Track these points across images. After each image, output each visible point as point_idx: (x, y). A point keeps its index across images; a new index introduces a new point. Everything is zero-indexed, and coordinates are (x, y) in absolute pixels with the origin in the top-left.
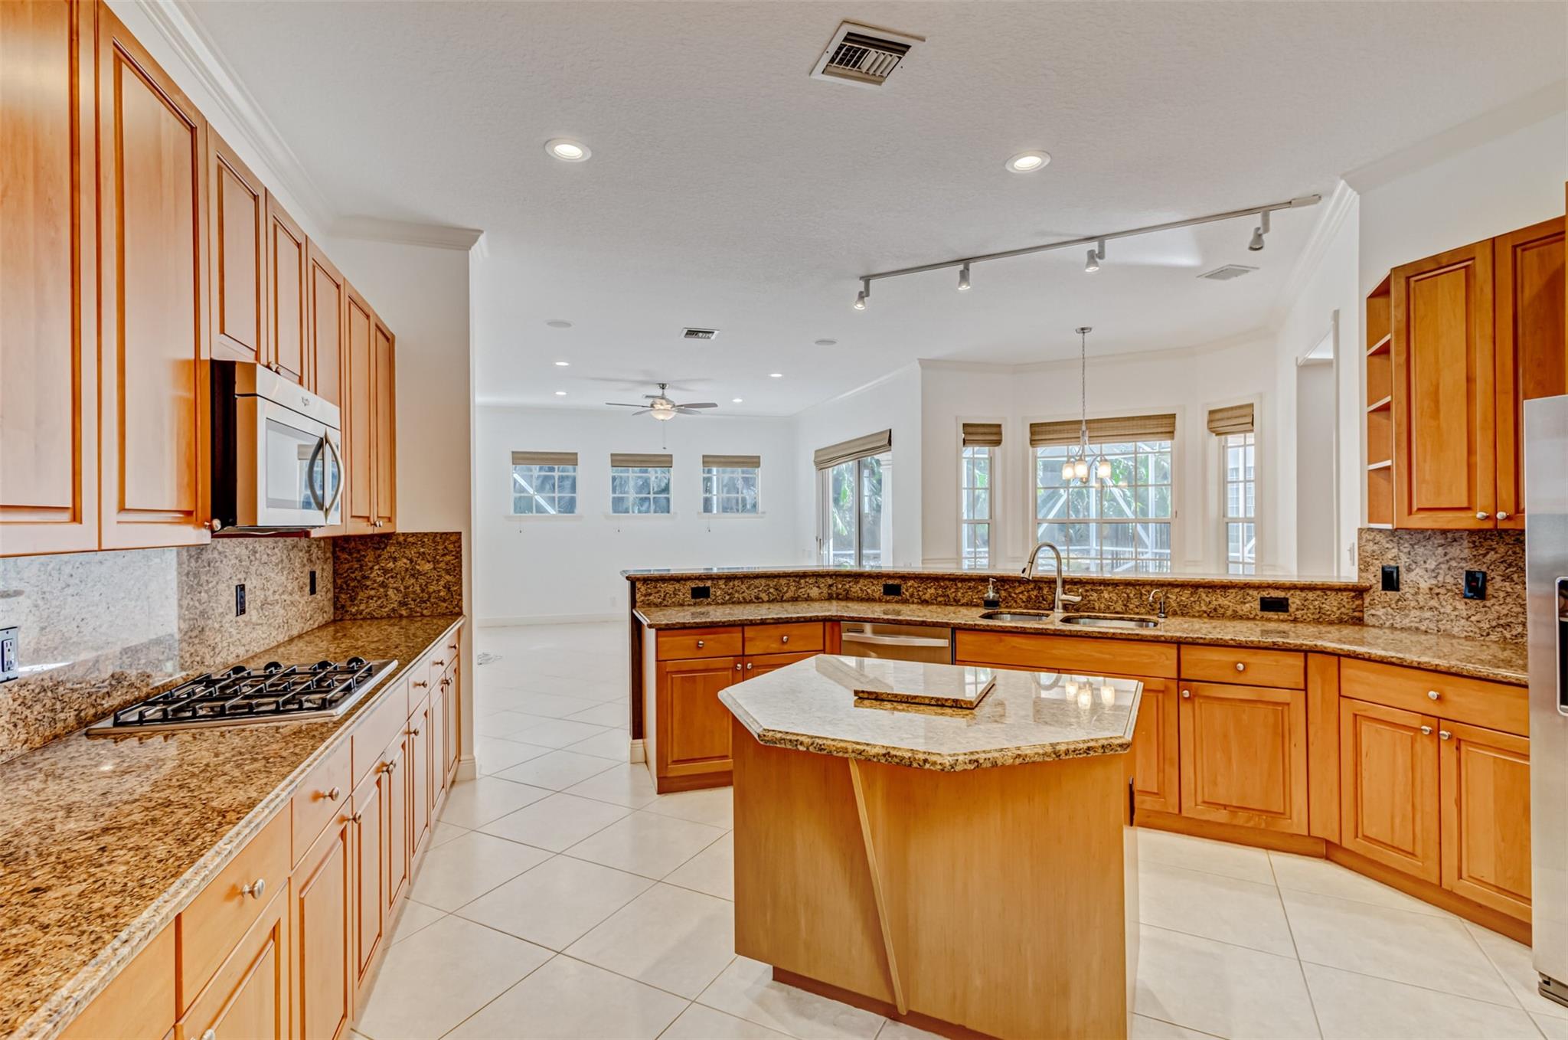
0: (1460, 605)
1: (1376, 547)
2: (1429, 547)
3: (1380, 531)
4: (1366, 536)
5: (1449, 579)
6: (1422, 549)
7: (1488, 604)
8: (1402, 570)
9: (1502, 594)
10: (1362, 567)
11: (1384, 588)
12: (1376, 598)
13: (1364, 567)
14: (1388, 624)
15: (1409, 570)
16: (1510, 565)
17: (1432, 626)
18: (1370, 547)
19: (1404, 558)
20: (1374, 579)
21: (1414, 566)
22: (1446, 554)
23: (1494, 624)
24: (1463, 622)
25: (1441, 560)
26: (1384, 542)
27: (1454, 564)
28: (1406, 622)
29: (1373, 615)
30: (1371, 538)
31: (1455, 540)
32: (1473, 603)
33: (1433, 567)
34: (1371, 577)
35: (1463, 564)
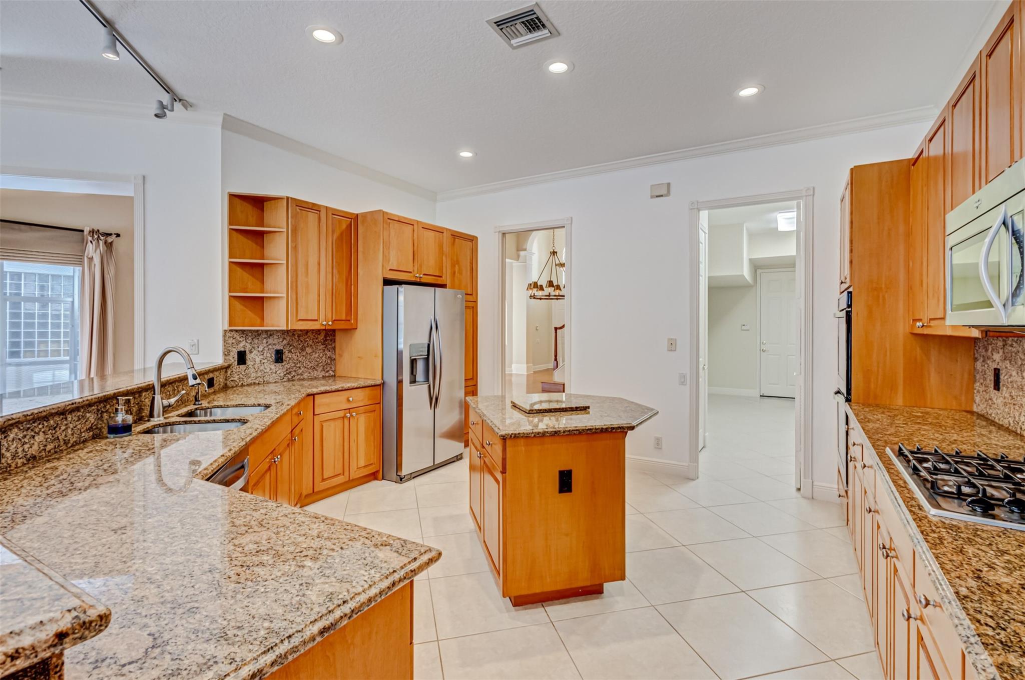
0: (273, 367)
1: (234, 341)
2: (260, 339)
3: (236, 331)
4: (228, 334)
5: (269, 355)
6: (257, 340)
7: (283, 364)
8: (247, 352)
9: (288, 359)
10: (226, 353)
11: (239, 364)
12: (234, 370)
13: (226, 354)
14: (240, 384)
15: (251, 352)
16: (291, 346)
17: (261, 380)
18: (231, 341)
19: (248, 345)
20: (233, 358)
21: (253, 350)
22: (267, 342)
23: (285, 373)
24: (274, 375)
25: (265, 345)
26: (238, 337)
27: (270, 347)
28: (250, 381)
29: (232, 381)
30: (231, 335)
31: (271, 335)
32: (277, 365)
33: (261, 349)
34: (231, 359)
35: (274, 347)
